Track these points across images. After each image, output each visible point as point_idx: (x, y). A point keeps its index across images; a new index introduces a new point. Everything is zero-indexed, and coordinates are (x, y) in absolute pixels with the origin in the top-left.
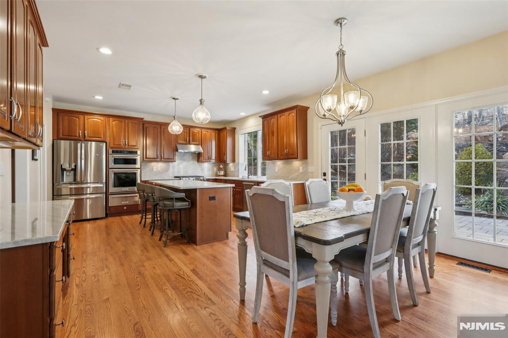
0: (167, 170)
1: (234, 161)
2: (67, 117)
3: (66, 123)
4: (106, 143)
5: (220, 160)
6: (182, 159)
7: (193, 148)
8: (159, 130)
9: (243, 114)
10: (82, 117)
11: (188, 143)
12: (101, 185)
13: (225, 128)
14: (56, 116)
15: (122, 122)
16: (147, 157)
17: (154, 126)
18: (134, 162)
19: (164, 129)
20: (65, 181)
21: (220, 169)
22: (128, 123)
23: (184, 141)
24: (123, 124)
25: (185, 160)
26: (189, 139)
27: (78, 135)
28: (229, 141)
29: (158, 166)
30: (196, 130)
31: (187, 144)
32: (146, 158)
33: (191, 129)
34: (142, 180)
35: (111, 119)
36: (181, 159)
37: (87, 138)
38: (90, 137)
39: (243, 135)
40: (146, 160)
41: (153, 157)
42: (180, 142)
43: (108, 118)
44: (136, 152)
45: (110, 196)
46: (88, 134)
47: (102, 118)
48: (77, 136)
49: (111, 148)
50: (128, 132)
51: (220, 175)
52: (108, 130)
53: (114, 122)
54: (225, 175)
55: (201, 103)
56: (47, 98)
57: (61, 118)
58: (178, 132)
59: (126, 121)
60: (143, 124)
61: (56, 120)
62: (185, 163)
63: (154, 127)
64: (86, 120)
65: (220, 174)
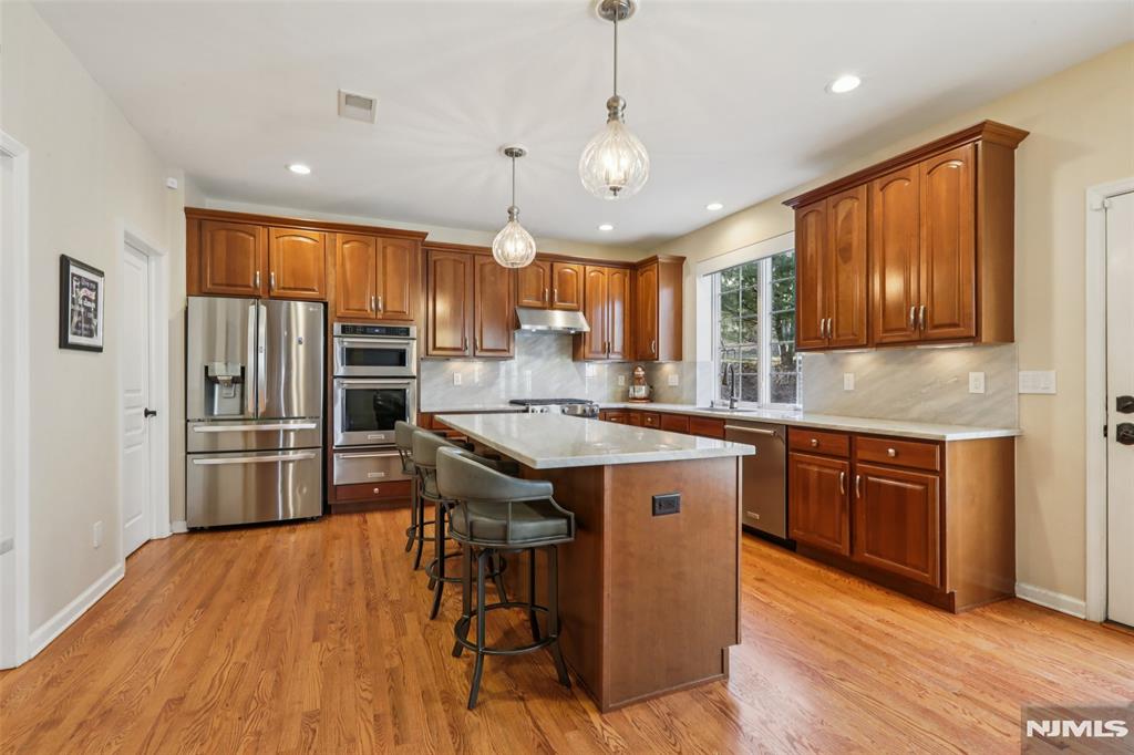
0: (490, 382)
1: (678, 355)
2: (224, 233)
3: (221, 250)
4: (326, 305)
5: (636, 353)
6: (531, 351)
7: (559, 320)
8: (469, 269)
9: (716, 208)
10: (261, 231)
11: (547, 305)
12: (313, 426)
13: (654, 259)
14: (196, 230)
15: (368, 245)
16: (438, 345)
17: (457, 257)
18: (401, 357)
19: (482, 265)
20: (216, 413)
21: (634, 380)
22: (385, 248)
23: (538, 300)
24: (371, 250)
25: (539, 355)
26: (552, 293)
27: (252, 285)
28: (665, 297)
29: (468, 372)
30: (570, 268)
31: (544, 308)
32: (435, 348)
33: (555, 264)
34: (422, 411)
35: (339, 237)
36: (529, 353)
37: (275, 292)
38: (284, 288)
39: (710, 277)
40: (436, 354)
41: (452, 346)
42: (525, 301)
43: (332, 235)
44: (407, 332)
45: (335, 455)
46: (278, 282)
47: (315, 235)
48: (249, 287)
49: (340, 319)
50: (385, 274)
51: (635, 399)
52: (331, 269)
53: (346, 246)
54: (650, 398)
55: (613, 114)
56: (171, 179)
57: (209, 235)
58: (522, 258)
59: (380, 240)
60: (426, 254)
61: (196, 240)
62: (538, 363)
63: (455, 260)
64: (273, 240)
65: (637, 395)
